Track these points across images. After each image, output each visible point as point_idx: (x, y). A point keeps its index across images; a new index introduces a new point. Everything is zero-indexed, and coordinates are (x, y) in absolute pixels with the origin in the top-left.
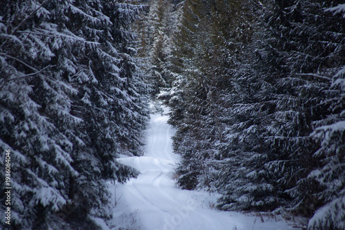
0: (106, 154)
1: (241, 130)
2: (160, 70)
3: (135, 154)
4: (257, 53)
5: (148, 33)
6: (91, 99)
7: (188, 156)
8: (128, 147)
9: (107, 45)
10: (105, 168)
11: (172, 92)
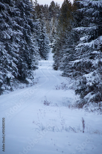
0: (29, 63)
1: (68, 55)
2: (54, 36)
3: (46, 60)
4: (72, 34)
5: (51, 27)
6: (25, 48)
7: (56, 61)
8: (44, 58)
9: (30, 33)
10: (29, 66)
11: (53, 44)
